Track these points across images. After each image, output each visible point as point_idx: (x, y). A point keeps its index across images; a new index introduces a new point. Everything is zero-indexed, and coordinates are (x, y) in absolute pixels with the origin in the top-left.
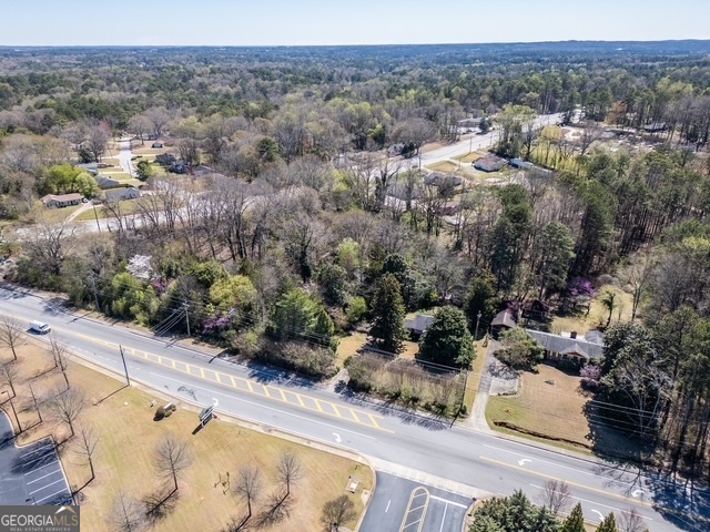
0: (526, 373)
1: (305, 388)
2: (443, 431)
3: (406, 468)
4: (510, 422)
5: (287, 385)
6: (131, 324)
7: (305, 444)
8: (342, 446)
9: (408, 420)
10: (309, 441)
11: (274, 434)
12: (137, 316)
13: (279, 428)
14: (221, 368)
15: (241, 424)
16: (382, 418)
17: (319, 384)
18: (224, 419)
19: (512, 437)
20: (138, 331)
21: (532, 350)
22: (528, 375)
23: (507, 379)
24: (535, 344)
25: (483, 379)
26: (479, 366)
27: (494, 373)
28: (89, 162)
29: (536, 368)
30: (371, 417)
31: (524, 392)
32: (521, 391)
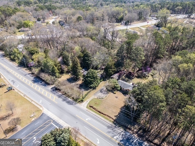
0: (112, 93)
1: (43, 86)
2: (71, 106)
3: (53, 114)
4: (94, 107)
5: (39, 85)
6: (14, 62)
7: (31, 101)
8: (41, 105)
9: (64, 100)
10: (32, 101)
11: (25, 97)
12: (16, 60)
13: (28, 96)
14: (28, 78)
15: (19, 93)
16: (57, 98)
17: (48, 86)
18: (16, 91)
19: (91, 111)
20: (15, 64)
22: (112, 94)
23: (104, 94)
24: (117, 85)
25: (97, 92)
26: (98, 89)
27: (101, 91)
28: (40, 21)
29: (114, 92)
30: (54, 98)
31: (106, 98)
32: (105, 98)
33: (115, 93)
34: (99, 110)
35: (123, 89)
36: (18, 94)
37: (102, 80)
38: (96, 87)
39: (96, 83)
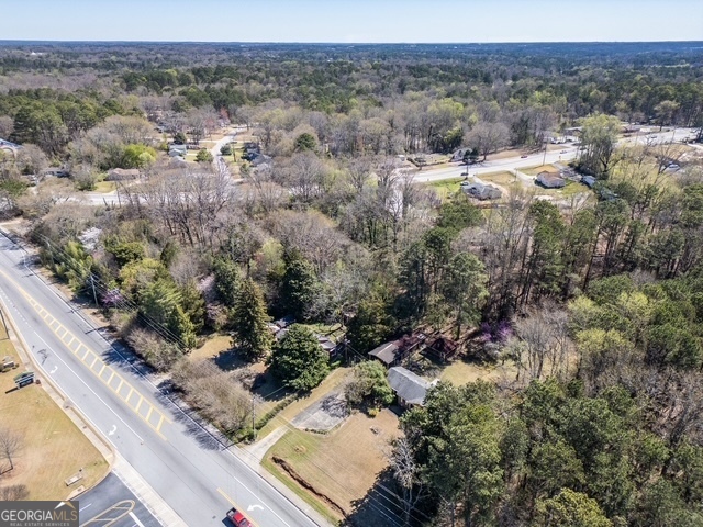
0: (361, 414)
1: (136, 376)
2: (211, 453)
3: (141, 481)
4: (289, 462)
5: (124, 370)
6: (64, 287)
7: (81, 428)
8: (110, 442)
9: (192, 430)
10: (87, 426)
11: (68, 412)
12: (70, 281)
13: (77, 408)
14: (93, 344)
15: (53, 396)
16: (171, 422)
17: (152, 375)
18: (45, 387)
19: (272, 478)
20: (65, 293)
21: (373, 391)
22: (361, 416)
23: (332, 415)
24: (381, 385)
25: (308, 409)
26: (318, 394)
27: (325, 407)
28: (181, 143)
29: (371, 411)
30: (161, 419)
31: (338, 433)
32: (334, 432)
33: (373, 416)
34: (303, 476)
35: (404, 401)
36: (49, 398)
37: (338, 362)
38: (310, 388)
39: (313, 375)
